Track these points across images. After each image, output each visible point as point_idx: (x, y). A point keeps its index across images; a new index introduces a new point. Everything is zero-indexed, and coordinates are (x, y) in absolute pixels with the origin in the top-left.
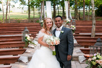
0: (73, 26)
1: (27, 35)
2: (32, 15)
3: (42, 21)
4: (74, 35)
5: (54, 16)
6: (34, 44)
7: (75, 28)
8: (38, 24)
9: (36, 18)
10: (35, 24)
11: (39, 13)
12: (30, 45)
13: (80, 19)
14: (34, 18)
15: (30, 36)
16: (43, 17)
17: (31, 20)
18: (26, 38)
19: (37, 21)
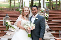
0: (47, 14)
1: (7, 21)
2: (12, 5)
3: (21, 10)
4: (47, 22)
5: (32, 6)
6: (13, 28)
7: (48, 16)
8: (17, 12)
9: (16, 7)
10: (15, 11)
11: (19, 3)
12: (10, 29)
13: (53, 8)
14: (14, 7)
15: (10, 22)
16: (22, 6)
17: (12, 8)
18: (7, 23)
19: (17, 10)
